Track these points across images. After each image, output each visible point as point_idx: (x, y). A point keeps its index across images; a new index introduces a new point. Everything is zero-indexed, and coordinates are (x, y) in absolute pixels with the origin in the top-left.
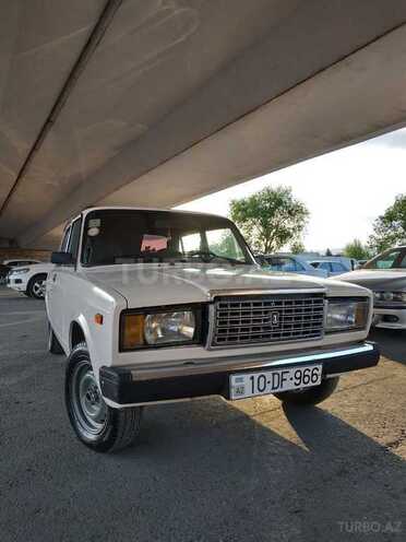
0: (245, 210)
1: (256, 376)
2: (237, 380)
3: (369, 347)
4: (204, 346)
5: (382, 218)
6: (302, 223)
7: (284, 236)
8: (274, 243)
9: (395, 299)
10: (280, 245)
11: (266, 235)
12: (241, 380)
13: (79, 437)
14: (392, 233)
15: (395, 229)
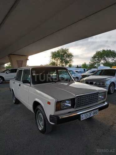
0: (55, 55)
1: (86, 114)
2: (82, 116)
3: (106, 103)
4: (74, 108)
5: (92, 57)
6: (71, 59)
7: (67, 62)
8: (64, 64)
9: (103, 84)
10: (66, 65)
11: (61, 62)
12: (83, 116)
13: (39, 129)
14: (95, 62)
15: (96, 61)
